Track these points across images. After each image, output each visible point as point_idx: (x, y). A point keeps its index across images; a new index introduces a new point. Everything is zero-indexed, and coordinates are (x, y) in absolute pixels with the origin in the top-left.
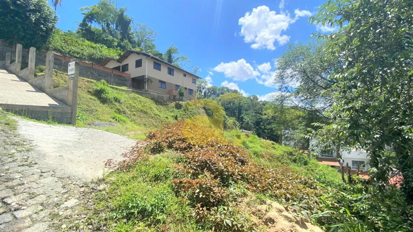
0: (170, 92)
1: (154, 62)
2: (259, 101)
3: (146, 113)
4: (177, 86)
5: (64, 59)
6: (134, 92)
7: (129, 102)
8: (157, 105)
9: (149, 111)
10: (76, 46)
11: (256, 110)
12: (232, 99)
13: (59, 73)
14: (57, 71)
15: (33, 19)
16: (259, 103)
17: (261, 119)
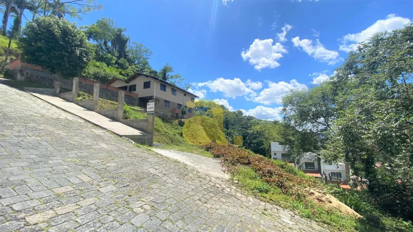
0: (173, 111)
1: (161, 84)
2: (243, 115)
3: (158, 131)
4: (180, 105)
5: (84, 82)
8: (164, 122)
9: (160, 129)
11: (241, 125)
15: (78, 53)
16: (244, 118)
17: (246, 133)
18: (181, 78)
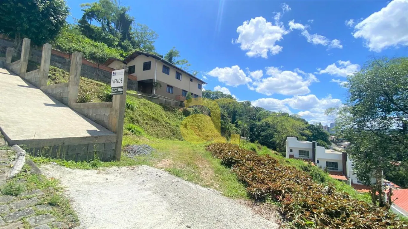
0: (177, 98)
1: (163, 66)
2: (251, 106)
3: (157, 121)
4: (185, 92)
6: (144, 97)
7: (140, 109)
8: (165, 111)
9: (160, 119)
10: (76, 44)
11: (250, 116)
12: (227, 104)
13: (67, 74)
14: (64, 71)
16: (252, 110)
17: (254, 125)
18: (188, 64)
